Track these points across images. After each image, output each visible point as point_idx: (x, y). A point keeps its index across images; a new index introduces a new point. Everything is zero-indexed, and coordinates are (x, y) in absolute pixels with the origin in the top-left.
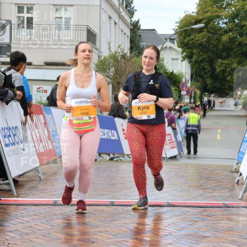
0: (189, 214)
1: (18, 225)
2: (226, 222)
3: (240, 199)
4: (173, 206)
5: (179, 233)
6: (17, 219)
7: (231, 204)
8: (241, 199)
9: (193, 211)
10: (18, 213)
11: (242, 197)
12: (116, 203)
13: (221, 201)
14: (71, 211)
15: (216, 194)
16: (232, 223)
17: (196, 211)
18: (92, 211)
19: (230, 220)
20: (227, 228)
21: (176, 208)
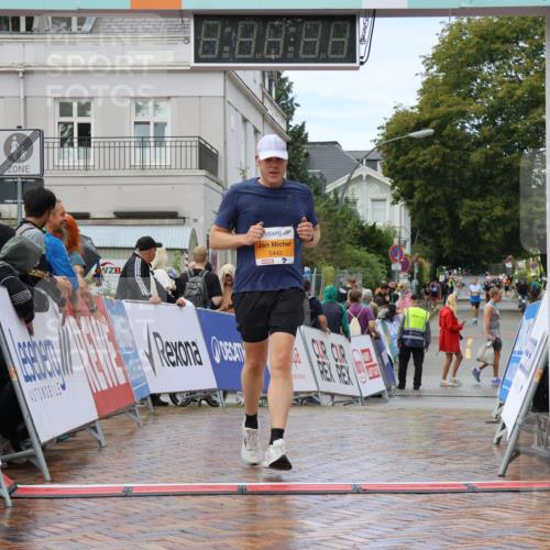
0: (395, 507)
1: (47, 539)
2: (471, 521)
3: (500, 476)
4: (366, 492)
5: (374, 545)
6: (48, 525)
7: (481, 485)
8: (503, 476)
9: (406, 501)
10: (49, 514)
11: (505, 471)
12: (249, 490)
13: (461, 479)
14: (157, 507)
15: (453, 466)
16: (482, 524)
17: (411, 501)
18: (199, 507)
19: (478, 516)
20: (470, 533)
21: (370, 496)
